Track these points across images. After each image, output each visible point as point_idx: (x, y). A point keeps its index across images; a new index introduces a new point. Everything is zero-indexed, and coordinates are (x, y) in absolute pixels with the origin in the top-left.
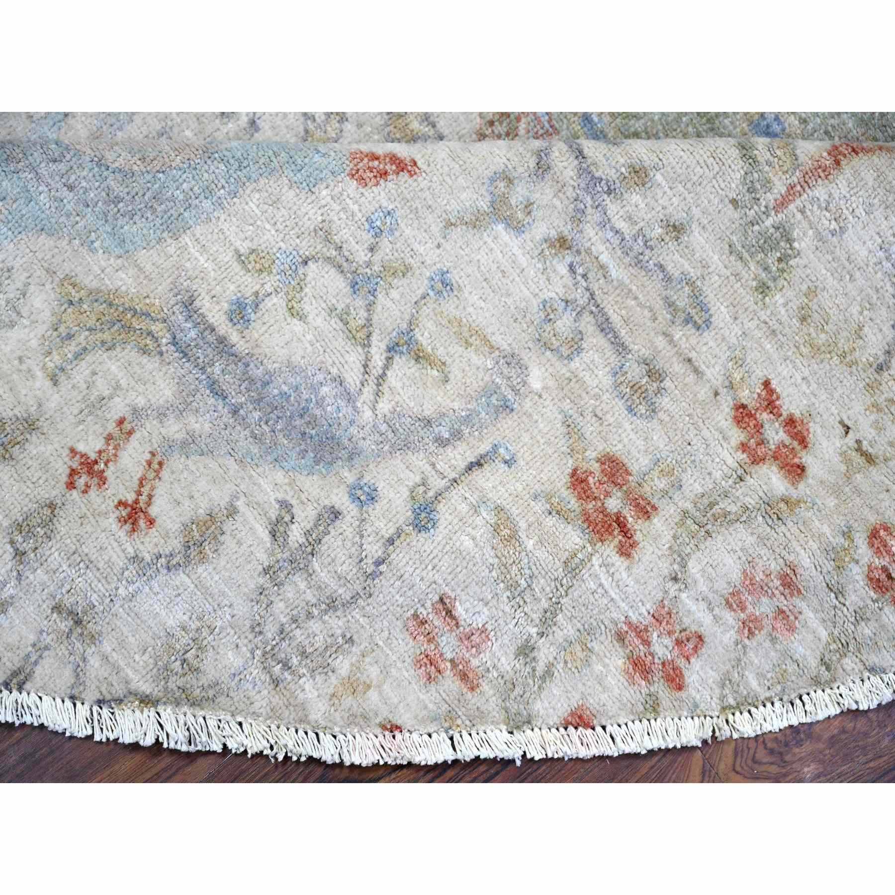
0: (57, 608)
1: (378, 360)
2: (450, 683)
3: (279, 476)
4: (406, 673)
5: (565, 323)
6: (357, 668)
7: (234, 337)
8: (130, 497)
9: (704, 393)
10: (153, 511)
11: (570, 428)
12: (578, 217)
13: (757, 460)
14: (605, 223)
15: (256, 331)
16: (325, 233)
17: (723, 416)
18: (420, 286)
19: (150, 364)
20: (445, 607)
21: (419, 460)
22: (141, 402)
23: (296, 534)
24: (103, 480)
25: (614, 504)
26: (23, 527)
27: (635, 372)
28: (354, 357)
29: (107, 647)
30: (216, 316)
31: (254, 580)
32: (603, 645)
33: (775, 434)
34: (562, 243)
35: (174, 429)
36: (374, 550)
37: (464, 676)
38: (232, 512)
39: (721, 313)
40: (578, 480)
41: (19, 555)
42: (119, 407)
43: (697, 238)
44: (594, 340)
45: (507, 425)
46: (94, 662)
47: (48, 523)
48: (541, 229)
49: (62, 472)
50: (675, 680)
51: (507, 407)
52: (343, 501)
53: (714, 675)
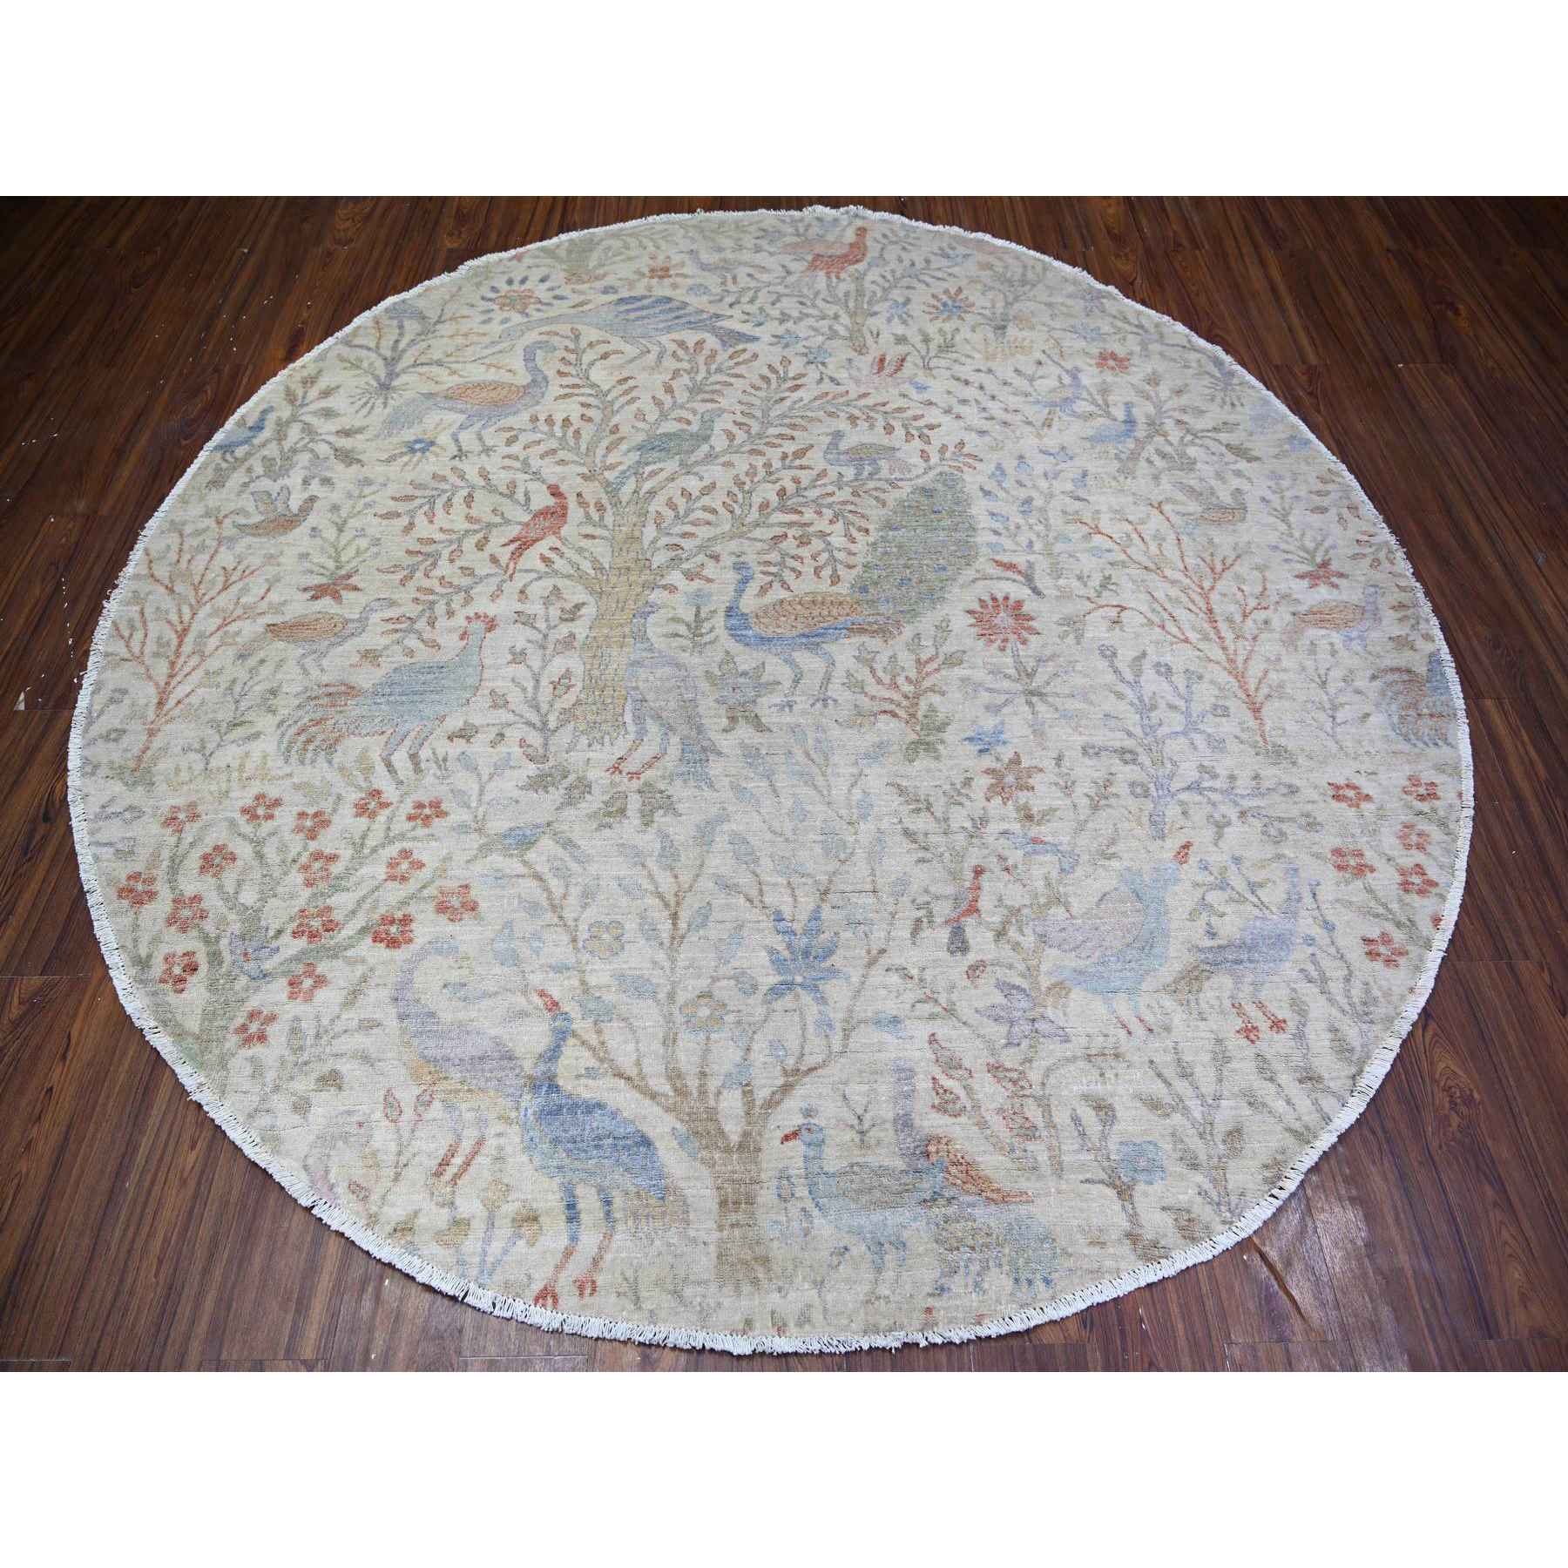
0: (1300, 1082)
1: (1255, 900)
2: (1402, 961)
3: (1288, 965)
4: (1390, 973)
5: (1273, 832)
6: (1380, 988)
7: (1221, 942)
8: (1269, 1023)
9: (1322, 805)
10: (1280, 1017)
11: (1317, 856)
12: (1236, 804)
13: (1358, 806)
14: (1243, 797)
15: (1221, 932)
16: (1196, 885)
17: (1334, 804)
18: (1233, 868)
19: (1215, 979)
20: (1367, 941)
21: (1304, 913)
22: (1228, 993)
23: (1314, 974)
24: (1255, 1028)
25: (1352, 863)
26: (1261, 1070)
27: (1303, 821)
28: (1250, 908)
29: (1326, 1076)
30: (1208, 943)
31: (1322, 1000)
32: (1408, 898)
33: (1351, 793)
34: (1243, 814)
35: (1247, 989)
36: (1332, 950)
37: (1401, 954)
38: (1294, 990)
39: (1297, 782)
40: (1340, 868)
41: (1271, 1079)
42: (1227, 1003)
43: (1263, 773)
44: (1284, 827)
45: (1303, 874)
46: (1332, 1084)
47: (1265, 1060)
48: (1234, 817)
49: (1245, 1042)
50: (1434, 884)
51: (1296, 870)
52: (1310, 950)
53: (1437, 870)
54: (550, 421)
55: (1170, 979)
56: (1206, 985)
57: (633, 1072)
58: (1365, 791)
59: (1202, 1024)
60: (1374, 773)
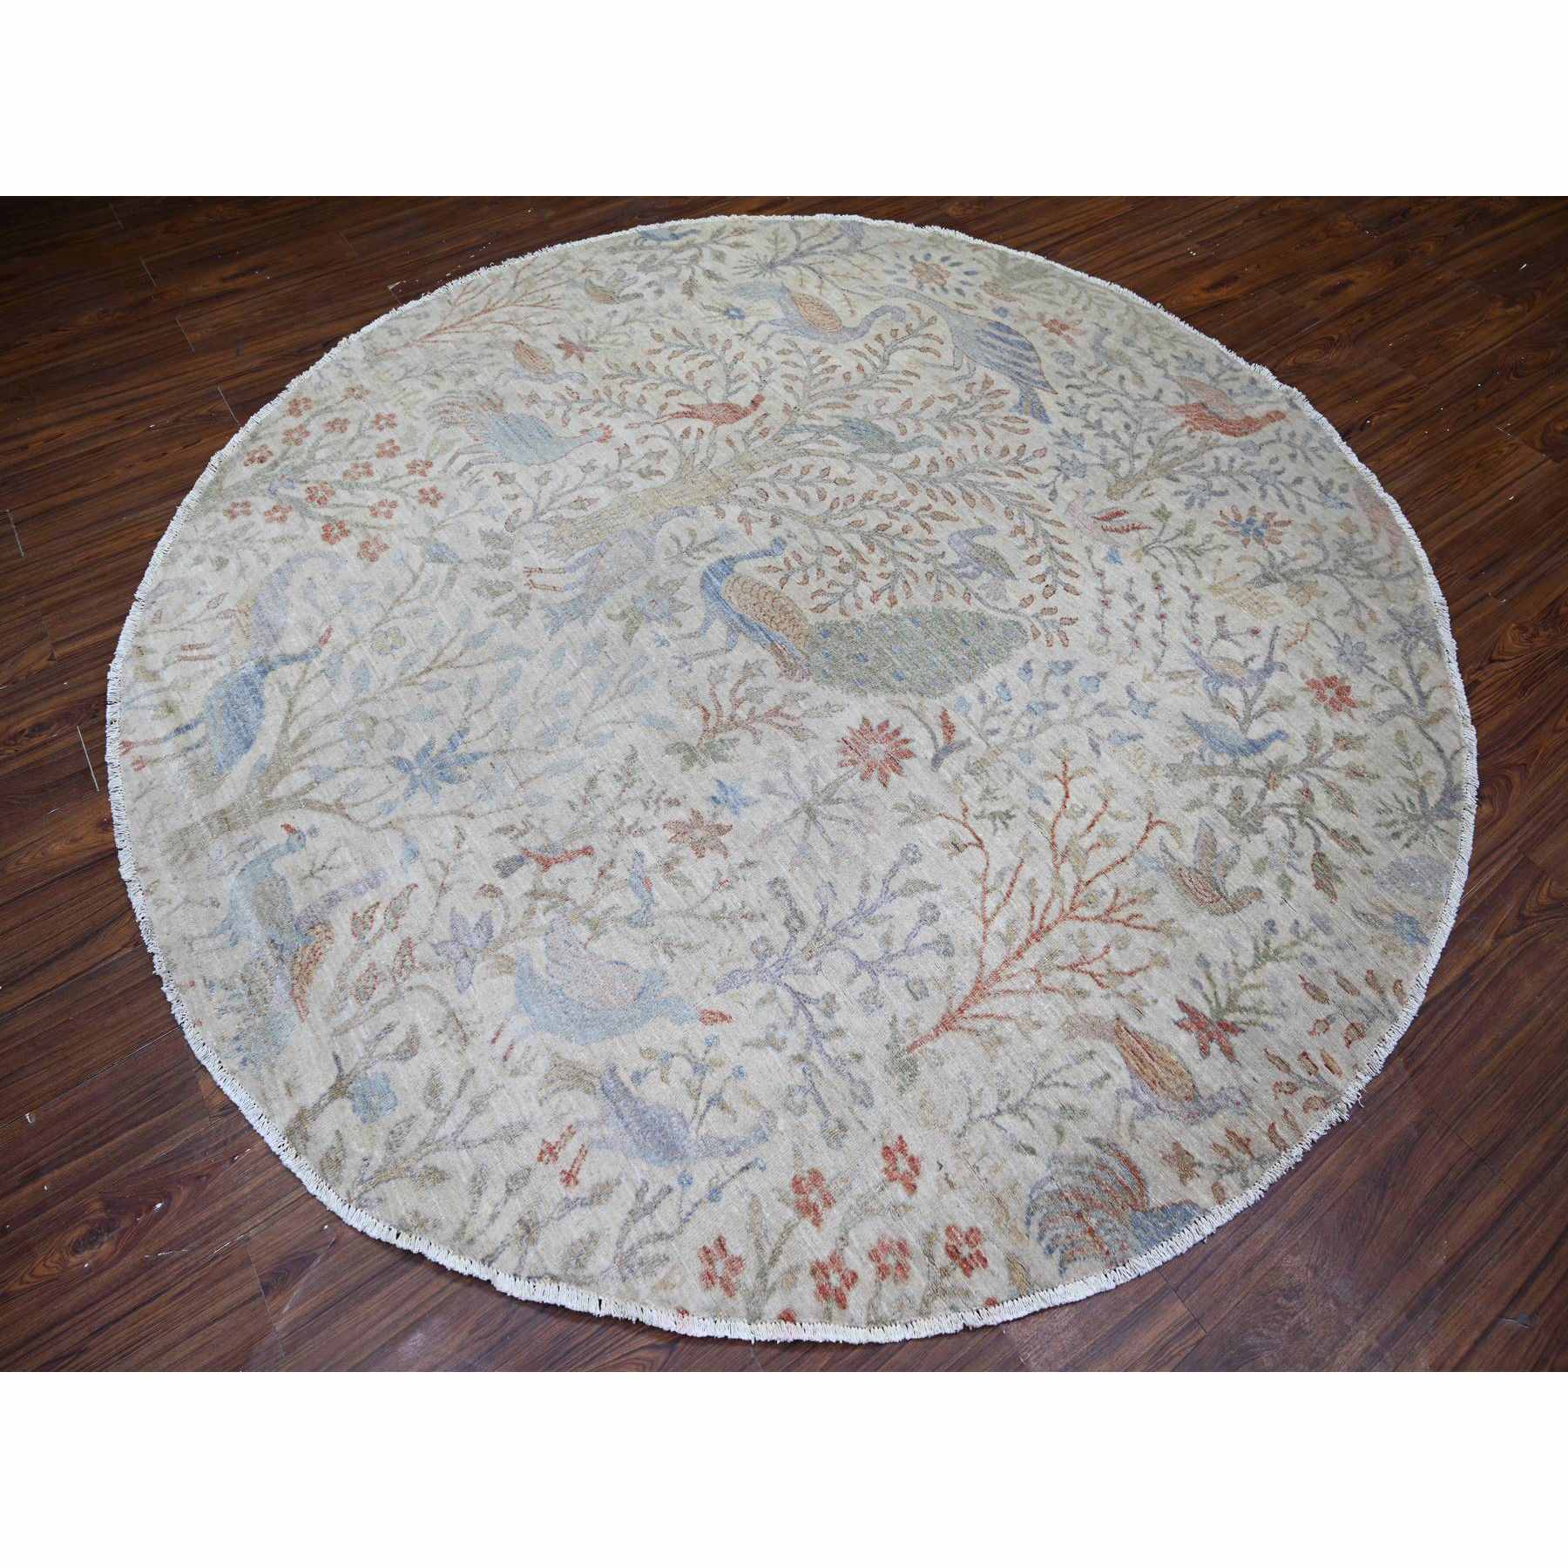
0: (520, 1221)
1: (702, 1107)
2: (717, 1291)
3: (645, 1167)
4: (694, 1281)
5: (798, 1098)
6: (668, 1276)
7: (632, 1089)
8: (568, 1169)
9: (867, 1139)
10: (578, 1177)
11: (797, 1154)
12: (808, 1047)
13: (892, 1179)
14: (821, 1051)
15: (644, 1086)
16: (684, 1043)
17: (877, 1153)
18: (728, 1073)
19: (589, 1099)
20: (721, 1243)
21: (716, 1164)
22: (581, 1117)
23: (648, 1198)
24: (556, 1158)
25: (813, 1197)
26: (513, 1178)
27: (833, 1125)
28: (690, 1105)
29: (539, 1247)
30: (625, 1077)
31: (621, 1216)
32: (804, 1276)
33: (903, 1165)
34: (799, 1059)
35: (595, 1133)
36: (687, 1208)
37: (727, 1288)
38: (619, 1183)
39: (879, 1099)
40: (796, 1183)
41: (509, 1191)
42: (570, 1119)
43: (867, 1061)
44: (812, 1107)
45: (764, 1147)
46: (531, 1254)
47: (526, 1178)
48: (790, 1051)
49: (536, 1153)
50: (842, 1303)
51: (764, 1138)
52: (674, 1183)
53: (864, 1300)
54: (824, 360)
55: (567, 1056)
56: (579, 1093)
57: (296, 709)
58: (918, 1181)
59: (535, 1104)
60: (952, 1185)
